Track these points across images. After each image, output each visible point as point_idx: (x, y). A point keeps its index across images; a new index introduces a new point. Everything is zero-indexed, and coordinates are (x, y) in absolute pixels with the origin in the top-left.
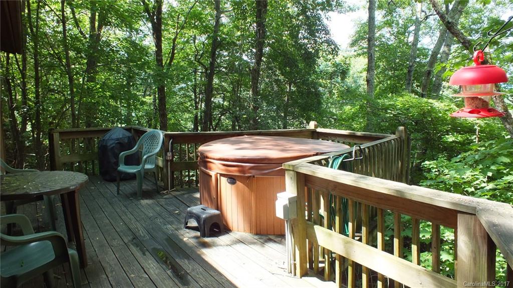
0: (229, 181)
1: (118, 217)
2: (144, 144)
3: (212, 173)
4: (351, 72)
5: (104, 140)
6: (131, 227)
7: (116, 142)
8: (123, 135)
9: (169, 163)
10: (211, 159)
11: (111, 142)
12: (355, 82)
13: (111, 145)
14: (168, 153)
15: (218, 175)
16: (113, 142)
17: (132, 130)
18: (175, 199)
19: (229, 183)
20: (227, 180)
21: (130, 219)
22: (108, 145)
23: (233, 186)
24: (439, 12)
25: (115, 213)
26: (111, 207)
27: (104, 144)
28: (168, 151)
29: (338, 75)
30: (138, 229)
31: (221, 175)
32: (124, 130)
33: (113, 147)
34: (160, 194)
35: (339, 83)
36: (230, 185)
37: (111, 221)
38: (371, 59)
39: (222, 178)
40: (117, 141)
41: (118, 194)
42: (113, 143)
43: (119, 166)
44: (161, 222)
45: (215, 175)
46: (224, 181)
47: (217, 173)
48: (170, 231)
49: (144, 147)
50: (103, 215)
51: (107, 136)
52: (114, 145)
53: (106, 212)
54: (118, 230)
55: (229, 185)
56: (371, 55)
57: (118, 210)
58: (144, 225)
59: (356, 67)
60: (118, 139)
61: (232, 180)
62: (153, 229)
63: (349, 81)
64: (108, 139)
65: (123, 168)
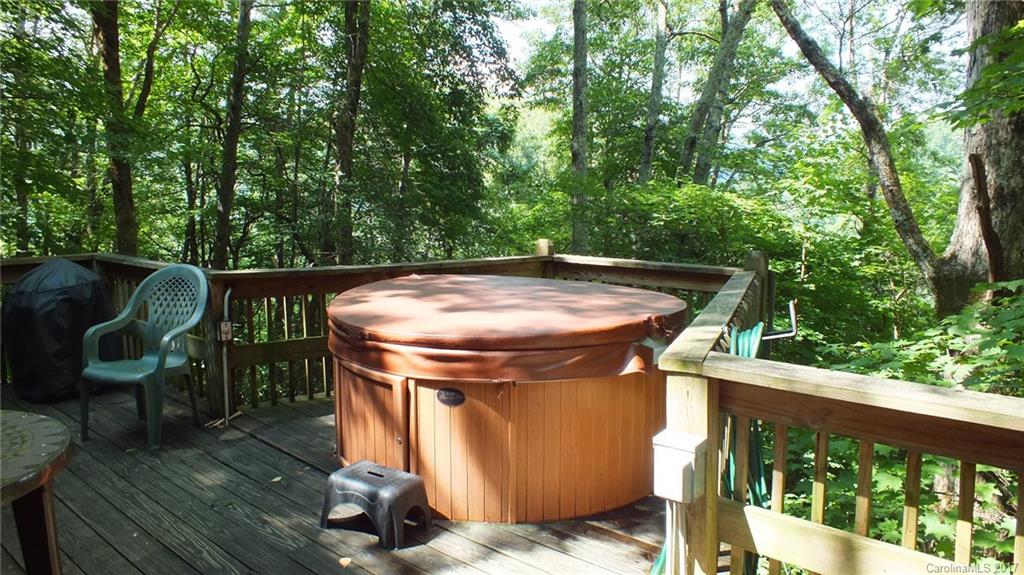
0: (443, 396)
1: (115, 515)
2: (150, 302)
3: (396, 380)
4: (519, 137)
5: (22, 293)
6: (168, 540)
7: (61, 297)
8: (79, 277)
9: (225, 349)
10: (386, 341)
11: (43, 300)
12: (528, 157)
13: (43, 307)
14: (223, 325)
15: (412, 384)
16: (51, 297)
17: (94, 263)
18: (252, 441)
19: (443, 402)
20: (439, 395)
21: (155, 516)
22: (37, 306)
23: (456, 410)
24: (787, 19)
25: (101, 501)
26: (78, 484)
27: (23, 304)
28: (221, 318)
29: (492, 143)
30: (194, 547)
31: (420, 382)
32: (77, 265)
33: (52, 310)
34: (206, 431)
35: (495, 158)
36: (448, 408)
37: (99, 529)
38: (581, 112)
39: (422, 390)
40: (59, 294)
41: (85, 438)
42: (51, 301)
43: (87, 365)
44: (248, 517)
45: (402, 382)
46: (427, 398)
47: (408, 379)
48: (290, 542)
49: (151, 309)
50: (65, 511)
51: (30, 282)
52: (53, 306)
53: (72, 500)
54: (135, 558)
55: (444, 409)
56: (581, 103)
57: (107, 491)
58: (204, 531)
59: (528, 126)
60: (64, 291)
61: (453, 393)
62: (236, 541)
63: (515, 153)
64: (36, 291)
65: (96, 369)
